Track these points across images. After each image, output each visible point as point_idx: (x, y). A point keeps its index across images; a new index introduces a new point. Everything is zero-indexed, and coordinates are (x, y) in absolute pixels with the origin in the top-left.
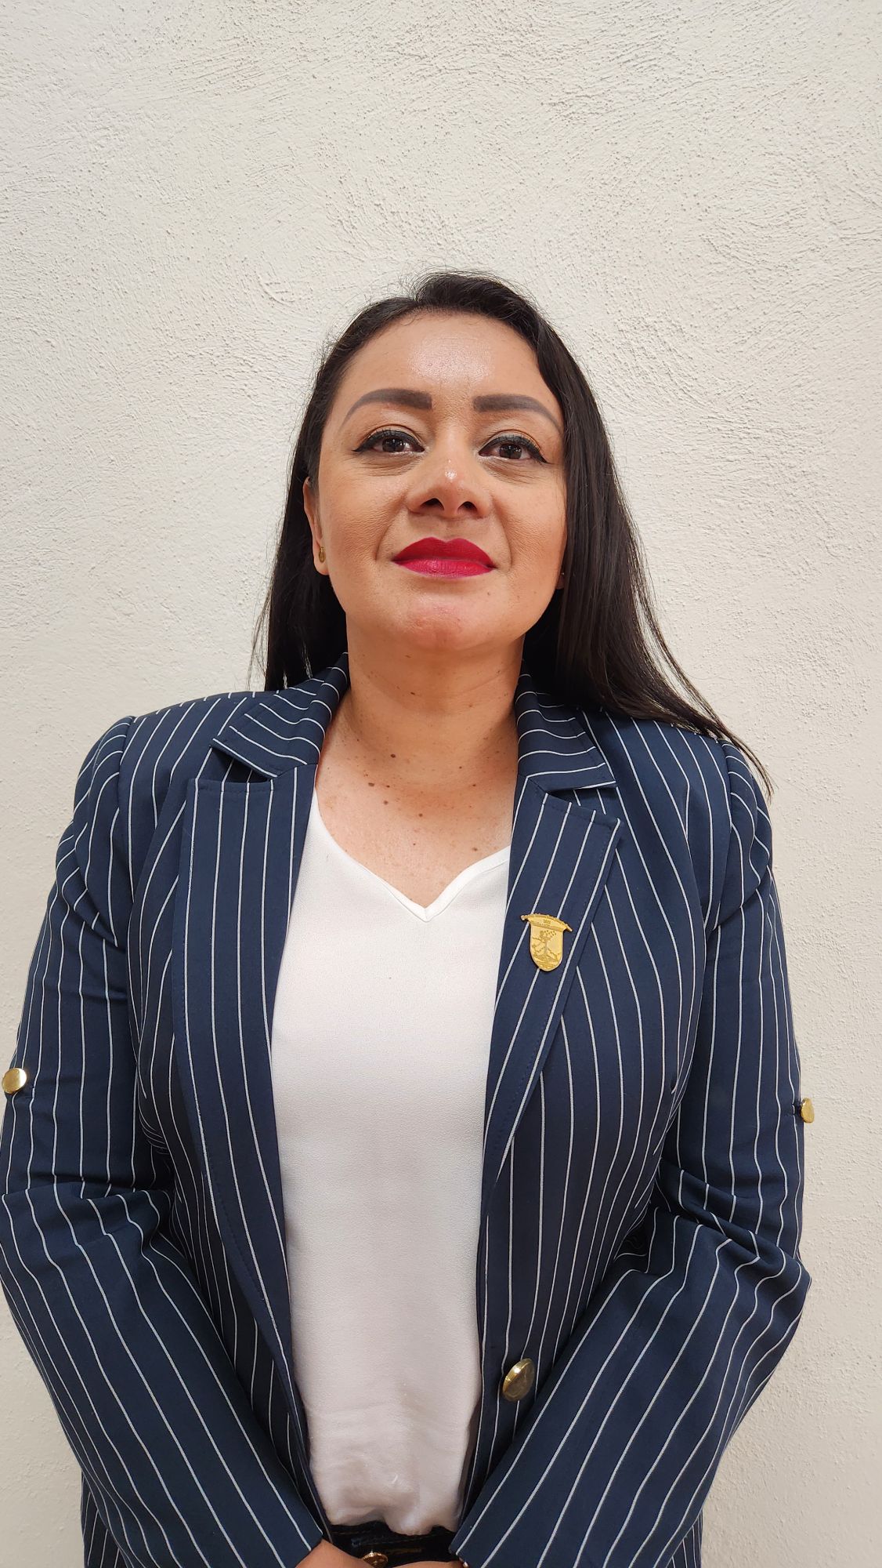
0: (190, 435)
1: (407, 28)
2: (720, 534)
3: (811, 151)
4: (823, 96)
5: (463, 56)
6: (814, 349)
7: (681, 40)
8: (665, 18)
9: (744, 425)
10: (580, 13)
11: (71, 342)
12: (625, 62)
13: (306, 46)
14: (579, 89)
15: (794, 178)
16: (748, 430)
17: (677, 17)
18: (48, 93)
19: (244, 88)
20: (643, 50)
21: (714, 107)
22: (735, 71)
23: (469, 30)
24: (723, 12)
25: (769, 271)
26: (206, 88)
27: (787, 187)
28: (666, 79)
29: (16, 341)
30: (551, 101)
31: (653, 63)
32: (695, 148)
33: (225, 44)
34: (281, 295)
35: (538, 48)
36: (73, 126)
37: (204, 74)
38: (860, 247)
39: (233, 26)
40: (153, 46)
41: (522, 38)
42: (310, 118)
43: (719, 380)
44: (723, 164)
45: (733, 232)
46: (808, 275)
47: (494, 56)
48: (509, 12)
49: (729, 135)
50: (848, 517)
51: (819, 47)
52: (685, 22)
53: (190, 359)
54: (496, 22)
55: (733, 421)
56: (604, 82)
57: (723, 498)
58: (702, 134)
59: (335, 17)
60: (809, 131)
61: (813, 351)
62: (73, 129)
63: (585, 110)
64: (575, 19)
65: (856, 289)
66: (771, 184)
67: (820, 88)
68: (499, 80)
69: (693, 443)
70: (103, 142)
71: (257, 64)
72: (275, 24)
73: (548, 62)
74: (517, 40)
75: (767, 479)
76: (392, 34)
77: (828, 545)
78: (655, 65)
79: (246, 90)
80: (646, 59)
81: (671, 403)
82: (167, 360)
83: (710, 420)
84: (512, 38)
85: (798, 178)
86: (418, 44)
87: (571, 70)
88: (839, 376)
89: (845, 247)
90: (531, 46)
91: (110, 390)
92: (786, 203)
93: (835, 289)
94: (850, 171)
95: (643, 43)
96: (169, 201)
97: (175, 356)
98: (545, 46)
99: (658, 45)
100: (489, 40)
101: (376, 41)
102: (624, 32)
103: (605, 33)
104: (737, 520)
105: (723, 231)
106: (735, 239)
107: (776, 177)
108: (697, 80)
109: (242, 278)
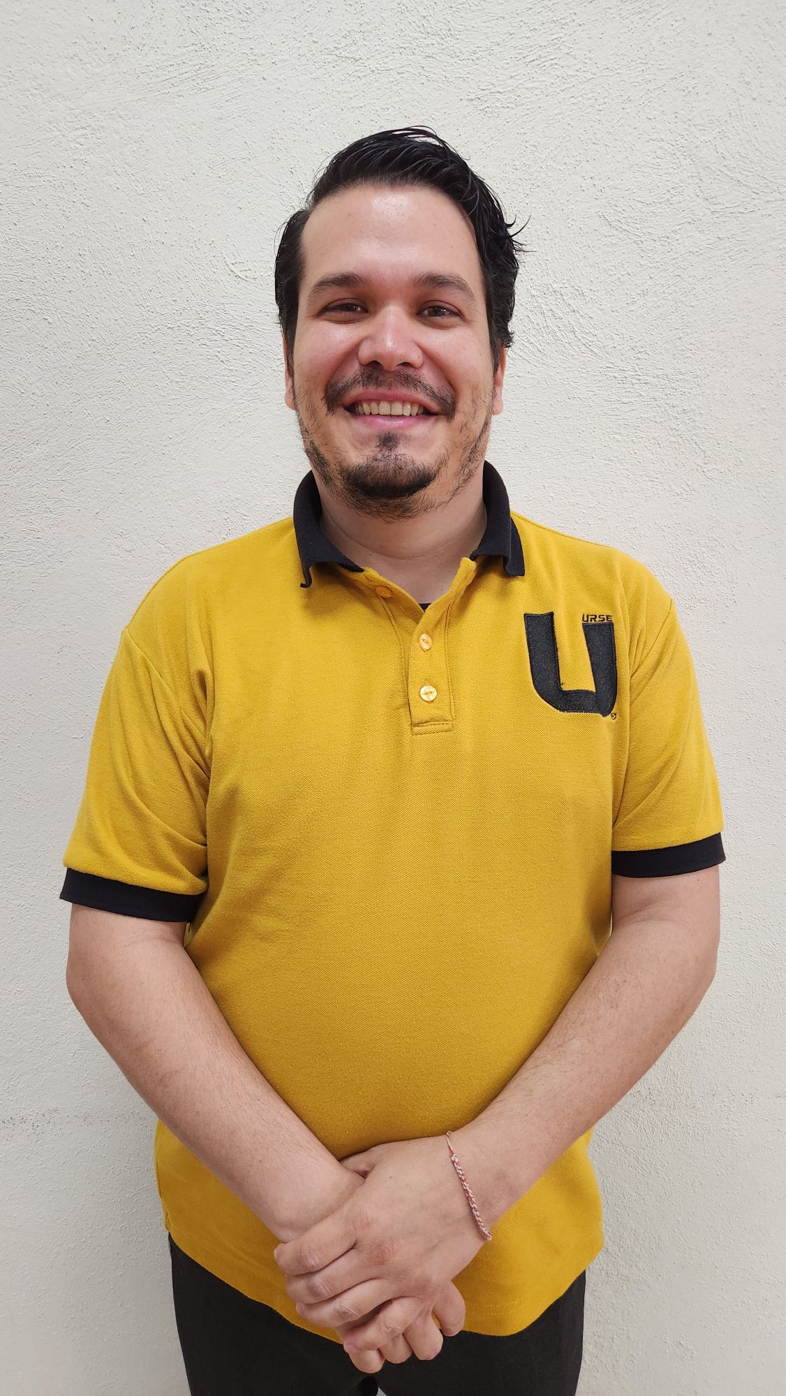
0: (173, 397)
1: (344, 33)
2: (618, 465)
3: (686, 137)
4: (696, 88)
5: (392, 58)
6: (692, 306)
7: (577, 41)
8: (563, 21)
9: (636, 373)
10: (492, 18)
11: (65, 319)
12: (530, 62)
13: (256, 51)
14: (492, 86)
15: (674, 161)
16: (637, 377)
17: (574, 20)
18: (30, 97)
19: (203, 90)
20: (545, 50)
21: (606, 100)
22: (623, 68)
23: (397, 34)
24: (613, 16)
25: (652, 242)
26: (170, 90)
27: (667, 169)
28: (565, 77)
29: (17, 319)
30: (470, 97)
31: (553, 62)
32: (591, 137)
33: (184, 50)
34: (244, 273)
35: (457, 51)
36: (54, 127)
37: (168, 77)
38: (728, 219)
39: (191, 34)
40: (121, 53)
41: (442, 42)
42: (263, 116)
43: (614, 336)
44: (615, 149)
45: (624, 208)
46: (686, 244)
47: (419, 58)
48: (430, 18)
49: (620, 124)
50: (720, 446)
51: (692, 46)
52: (580, 25)
53: (170, 331)
54: (419, 27)
55: (627, 369)
56: (513, 80)
57: (620, 434)
58: (596, 124)
59: (279, 24)
60: (686, 120)
61: (690, 308)
62: (55, 129)
63: (498, 104)
64: (487, 24)
65: (725, 255)
66: (655, 167)
67: (695, 81)
68: (424, 80)
69: (594, 389)
70: (82, 140)
71: (213, 68)
72: (227, 31)
73: (465, 62)
74: (439, 43)
75: (655, 417)
76: (330, 39)
77: (705, 470)
78: (556, 64)
79: (205, 91)
80: (548, 58)
81: (576, 357)
82: (150, 332)
83: (609, 369)
84: (434, 42)
85: (677, 161)
86: (354, 48)
87: (485, 69)
88: (712, 329)
89: (716, 220)
90: (451, 48)
91: (102, 359)
92: (667, 183)
93: (708, 255)
94: (719, 154)
95: (546, 44)
96: (143, 192)
97: (156, 328)
98: (462, 49)
99: (557, 46)
100: (414, 43)
101: (316, 45)
102: (529, 35)
103: (513, 36)
104: (632, 452)
105: (615, 208)
106: (626, 215)
107: (658, 160)
108: (592, 77)
109: (211, 259)
